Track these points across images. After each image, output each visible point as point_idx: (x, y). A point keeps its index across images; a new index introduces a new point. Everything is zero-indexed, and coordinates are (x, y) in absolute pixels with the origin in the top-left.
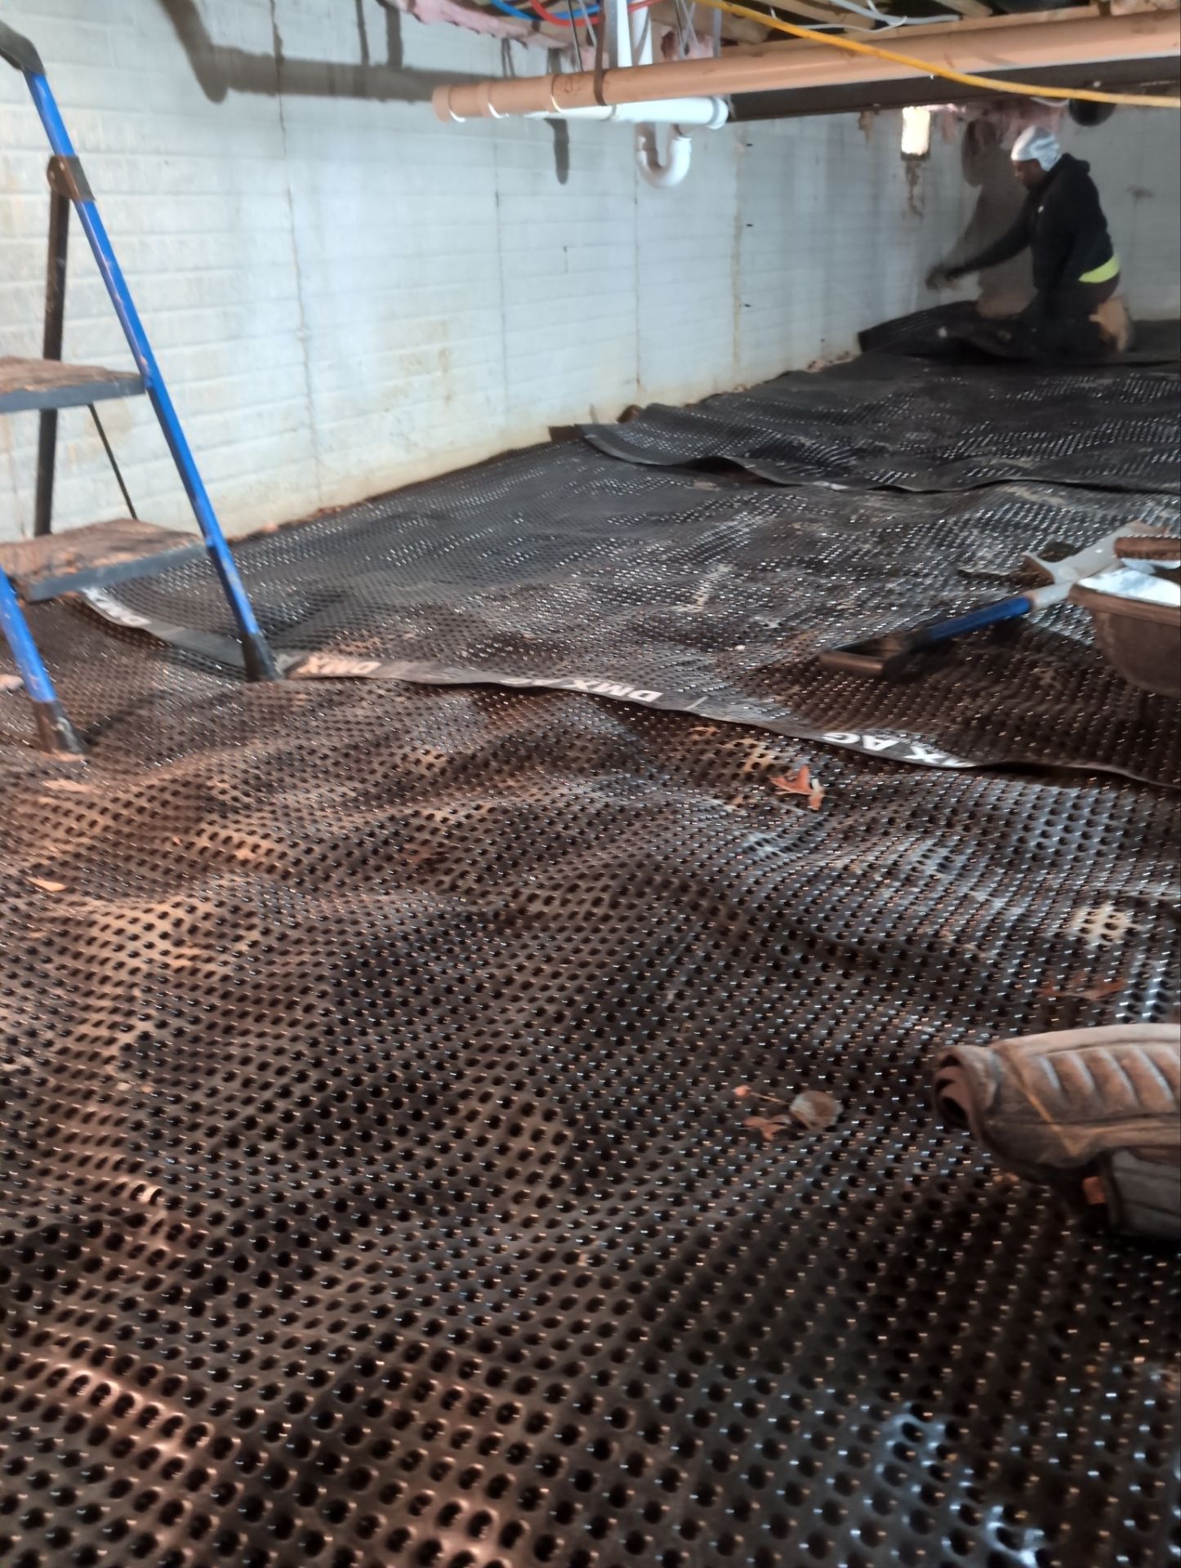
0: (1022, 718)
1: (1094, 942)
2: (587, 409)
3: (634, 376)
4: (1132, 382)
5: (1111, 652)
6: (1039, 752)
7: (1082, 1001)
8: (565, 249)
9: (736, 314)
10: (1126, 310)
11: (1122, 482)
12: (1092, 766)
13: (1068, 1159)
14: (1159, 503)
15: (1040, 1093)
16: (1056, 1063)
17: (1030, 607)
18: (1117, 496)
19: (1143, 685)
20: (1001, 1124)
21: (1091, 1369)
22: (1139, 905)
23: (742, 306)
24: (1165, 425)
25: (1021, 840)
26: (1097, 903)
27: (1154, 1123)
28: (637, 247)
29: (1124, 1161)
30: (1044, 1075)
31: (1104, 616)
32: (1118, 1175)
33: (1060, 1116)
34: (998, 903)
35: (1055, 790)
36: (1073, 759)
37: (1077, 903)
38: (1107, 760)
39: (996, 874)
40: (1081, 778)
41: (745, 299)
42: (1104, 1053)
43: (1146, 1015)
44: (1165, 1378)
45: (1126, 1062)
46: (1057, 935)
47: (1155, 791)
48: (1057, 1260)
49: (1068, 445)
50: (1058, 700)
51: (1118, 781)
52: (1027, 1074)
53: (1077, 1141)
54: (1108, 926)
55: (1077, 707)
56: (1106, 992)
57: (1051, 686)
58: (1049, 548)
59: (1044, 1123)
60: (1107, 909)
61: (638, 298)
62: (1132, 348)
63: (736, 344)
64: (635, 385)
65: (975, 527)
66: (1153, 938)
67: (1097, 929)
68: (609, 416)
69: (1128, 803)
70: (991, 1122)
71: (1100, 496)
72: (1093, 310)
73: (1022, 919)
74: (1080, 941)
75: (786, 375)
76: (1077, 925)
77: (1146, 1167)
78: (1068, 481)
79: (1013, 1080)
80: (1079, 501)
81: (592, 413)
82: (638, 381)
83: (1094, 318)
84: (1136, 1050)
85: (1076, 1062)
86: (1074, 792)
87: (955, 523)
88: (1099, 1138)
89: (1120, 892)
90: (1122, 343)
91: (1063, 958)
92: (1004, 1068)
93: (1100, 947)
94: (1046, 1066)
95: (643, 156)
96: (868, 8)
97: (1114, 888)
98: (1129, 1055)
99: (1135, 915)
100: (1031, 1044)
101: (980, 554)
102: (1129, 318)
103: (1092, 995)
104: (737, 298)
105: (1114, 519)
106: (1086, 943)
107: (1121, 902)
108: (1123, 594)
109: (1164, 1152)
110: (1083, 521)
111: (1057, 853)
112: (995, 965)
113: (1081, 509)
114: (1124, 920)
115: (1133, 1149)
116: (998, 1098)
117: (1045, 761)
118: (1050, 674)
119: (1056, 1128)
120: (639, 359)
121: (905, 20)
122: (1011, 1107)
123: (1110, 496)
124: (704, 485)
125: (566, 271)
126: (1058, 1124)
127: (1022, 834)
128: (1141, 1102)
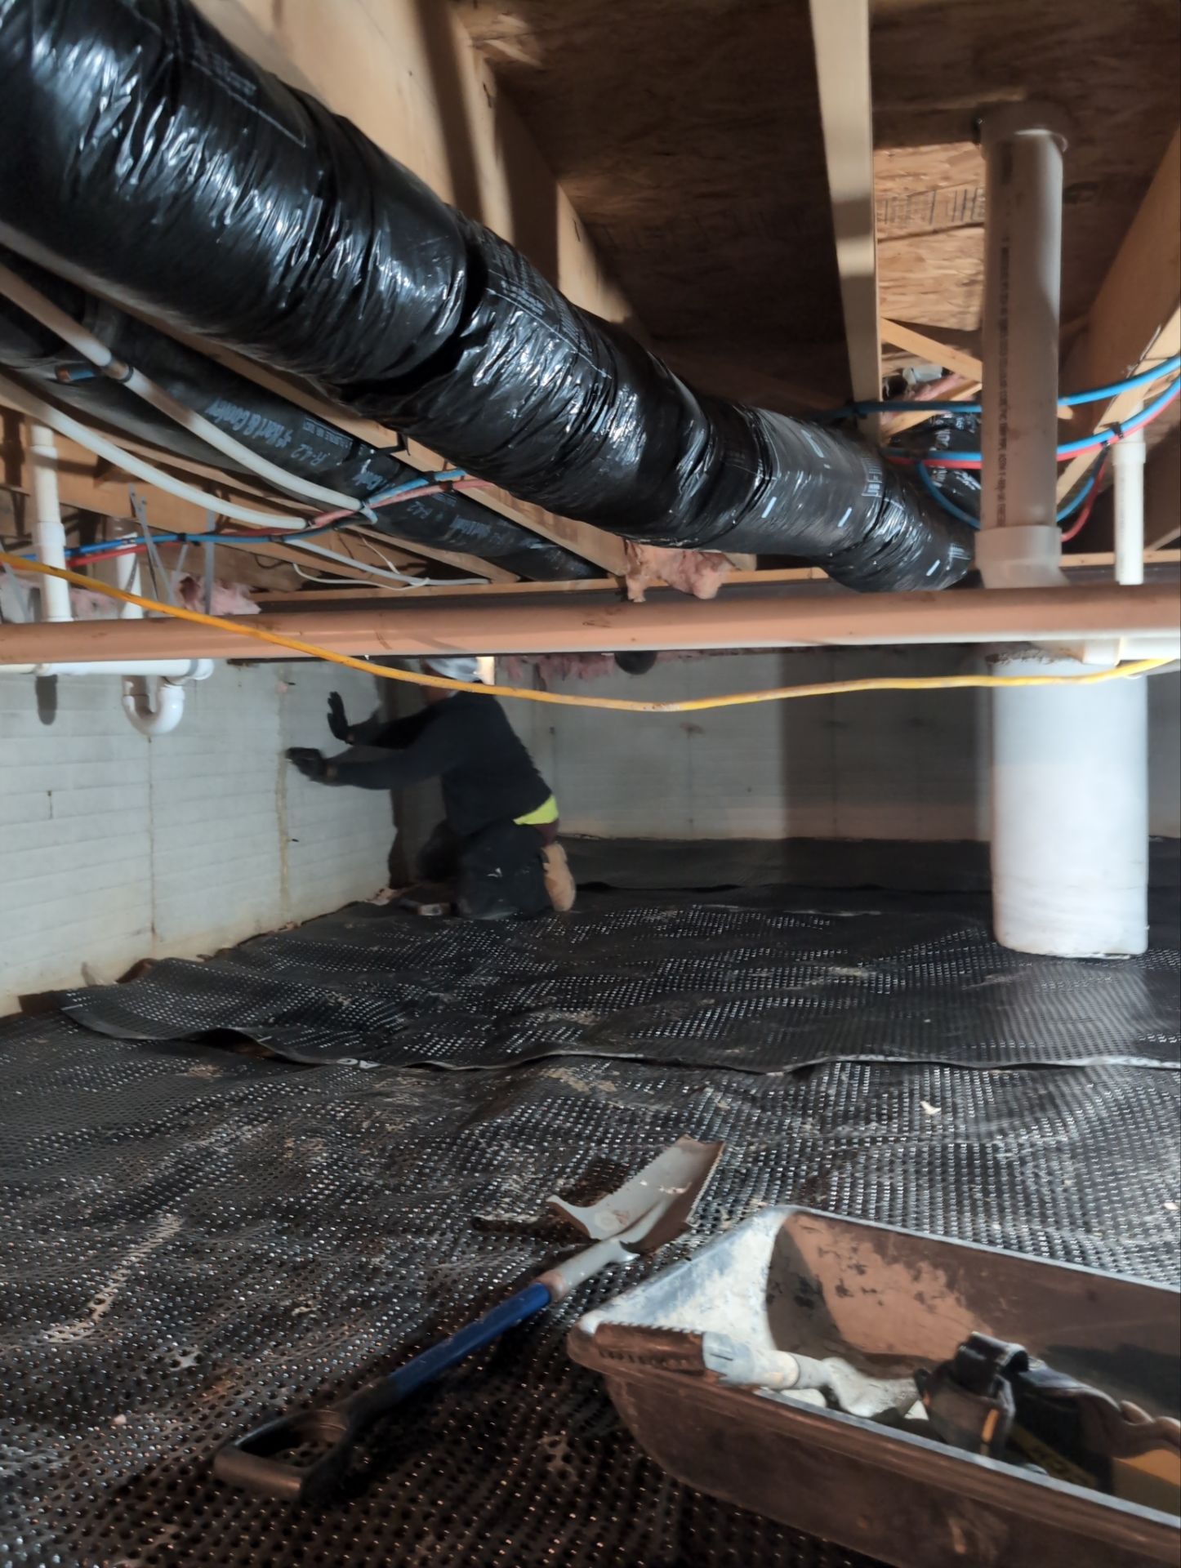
2: (78, 968)
3: (148, 925)
8: (50, 794)
9: (283, 849)
17: (550, 1297)
23: (288, 840)
28: (151, 787)
41: (293, 834)
61: (152, 840)
63: (283, 879)
64: (149, 935)
65: (507, 1137)
68: (109, 973)
75: (353, 906)
81: (85, 972)
82: (153, 930)
87: (482, 1135)
95: (131, 702)
96: (387, 569)
101: (505, 1187)
104: (283, 832)
110: (632, 1122)
120: (154, 906)
121: (427, 581)
124: (203, 1070)
125: (51, 817)
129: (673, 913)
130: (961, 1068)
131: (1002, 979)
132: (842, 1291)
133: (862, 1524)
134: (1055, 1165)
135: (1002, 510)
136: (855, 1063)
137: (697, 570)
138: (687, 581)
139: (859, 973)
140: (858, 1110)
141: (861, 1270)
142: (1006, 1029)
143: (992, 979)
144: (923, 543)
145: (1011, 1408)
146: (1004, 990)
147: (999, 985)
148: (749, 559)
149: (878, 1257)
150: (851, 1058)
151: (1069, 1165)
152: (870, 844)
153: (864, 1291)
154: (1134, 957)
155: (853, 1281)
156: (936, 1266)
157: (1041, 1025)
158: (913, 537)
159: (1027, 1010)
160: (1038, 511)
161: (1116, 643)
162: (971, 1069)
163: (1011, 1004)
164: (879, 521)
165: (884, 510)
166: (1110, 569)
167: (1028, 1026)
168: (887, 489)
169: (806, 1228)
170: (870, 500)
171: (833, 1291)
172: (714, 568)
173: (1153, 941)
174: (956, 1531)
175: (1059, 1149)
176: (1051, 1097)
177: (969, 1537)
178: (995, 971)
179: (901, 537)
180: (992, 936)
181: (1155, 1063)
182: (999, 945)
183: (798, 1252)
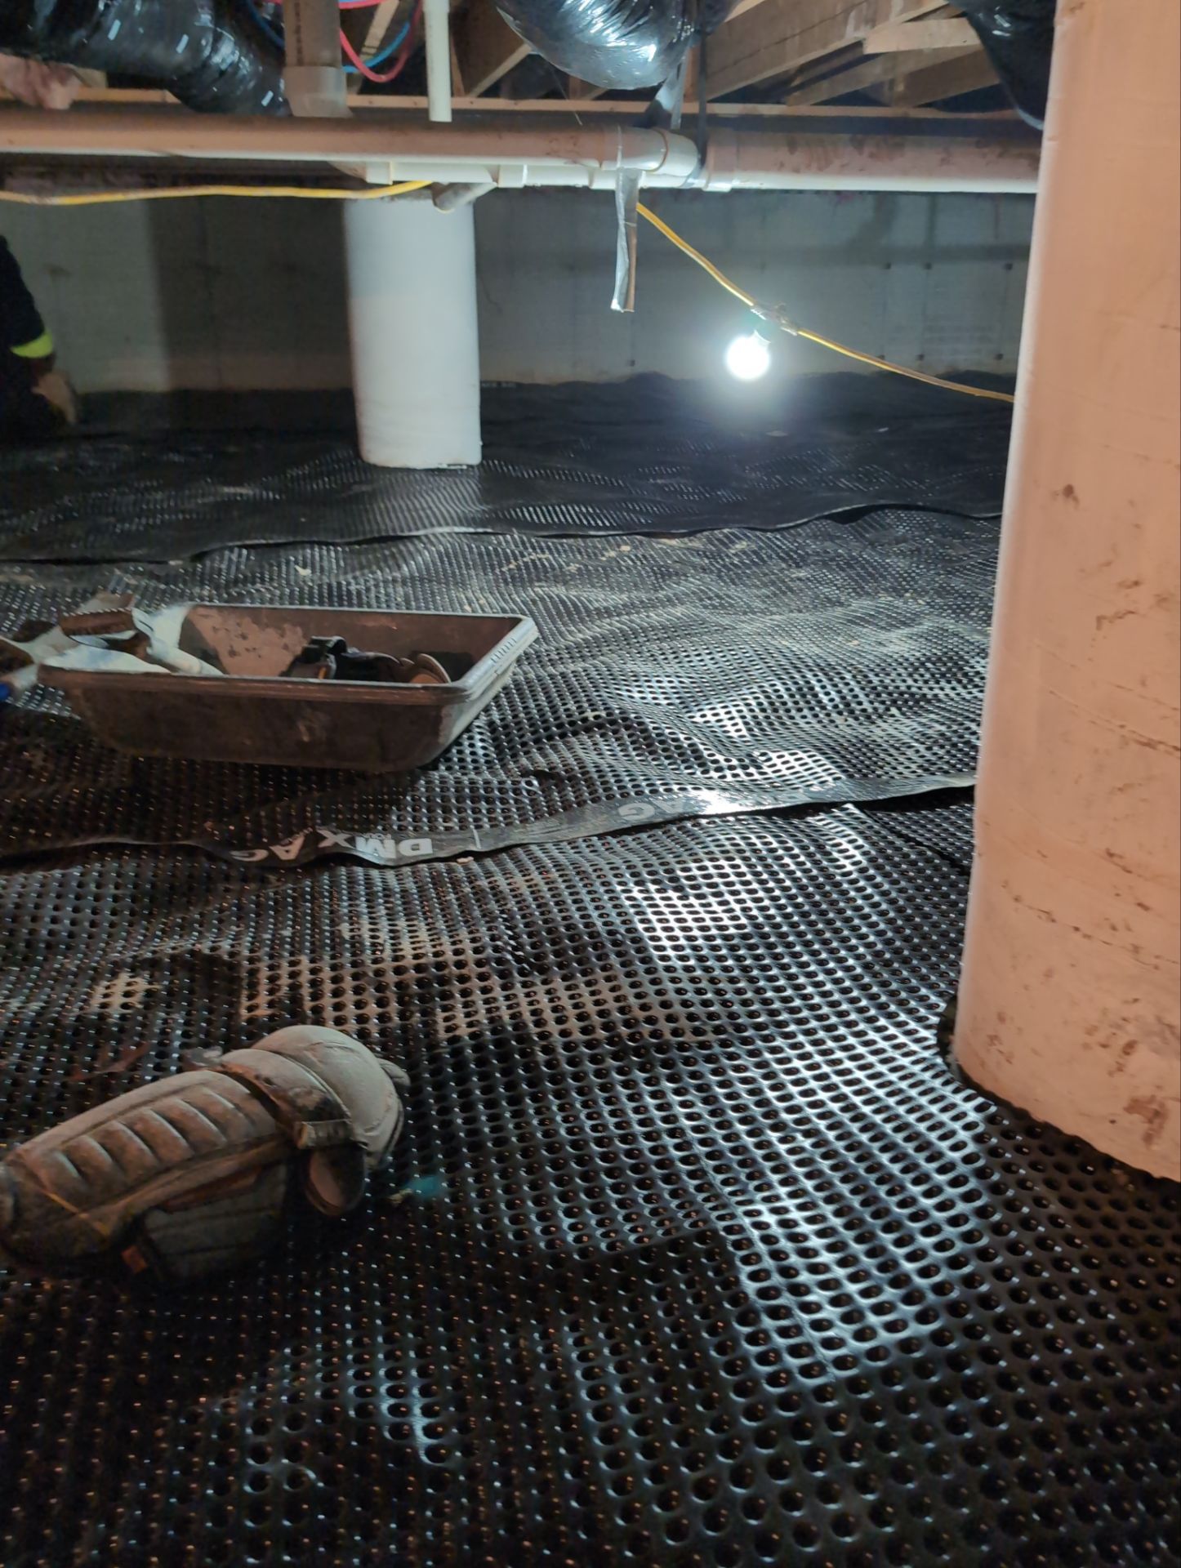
0: (16, 807)
1: (115, 1012)
4: (86, 453)
5: (93, 725)
6: (39, 837)
7: (111, 1075)
10: (68, 384)
11: (89, 554)
12: (92, 841)
13: (103, 1240)
14: (126, 571)
15: (59, 1188)
16: (70, 1153)
17: (10, 690)
18: (86, 568)
19: (132, 751)
20: (27, 1234)
21: (160, 1432)
22: (153, 965)
24: (123, 494)
25: (32, 932)
26: (114, 975)
27: (177, 1173)
29: (158, 1219)
30: (61, 1169)
31: (77, 692)
32: (154, 1236)
33: (83, 1201)
34: (15, 1004)
35: (57, 873)
36: (76, 836)
37: (95, 980)
38: (109, 831)
39: (9, 973)
40: (82, 856)
42: (117, 1125)
43: (173, 1068)
44: (226, 1406)
45: (139, 1127)
46: (79, 1018)
47: (154, 852)
48: (116, 1342)
49: (33, 521)
50: (52, 781)
51: (117, 850)
52: (43, 1174)
53: (106, 1220)
54: (127, 994)
55: (72, 783)
56: (131, 1059)
57: (43, 768)
58: (23, 627)
59: (73, 1214)
60: (124, 977)
62: (83, 421)
66: (170, 992)
67: (117, 1000)
69: (130, 869)
70: (16, 1236)
71: (68, 569)
72: (36, 384)
73: (40, 1014)
74: (102, 1017)
76: (97, 1000)
77: (178, 1216)
78: (36, 557)
79: (30, 1186)
80: (49, 577)
83: (39, 390)
84: (147, 1111)
85: (91, 1142)
86: (76, 872)
88: (126, 1208)
89: (134, 957)
90: (71, 415)
91: (89, 1038)
92: (19, 1178)
93: (123, 1017)
94: (63, 1159)
97: (128, 956)
98: (142, 1119)
99: (152, 976)
100: (44, 1142)
102: (74, 392)
103: (119, 1067)
105: (85, 591)
106: (110, 1016)
107: (135, 967)
108: (90, 668)
109: (191, 1197)
110: (55, 596)
111: (71, 935)
112: (19, 1068)
113: (50, 585)
114: (142, 984)
115: (163, 1206)
116: (18, 1209)
117: (47, 846)
118: (40, 755)
119: (84, 1216)
122: (33, 1214)
123: (79, 568)
126: (85, 1211)
127: (31, 925)
128: (160, 1159)
129: (61, 454)
130: (327, 544)
131: (364, 488)
132: (233, 653)
133: (248, 742)
134: (391, 590)
135: (300, 51)
136: (240, 547)
137: (45, 83)
138: (35, 92)
139: (245, 491)
140: (246, 577)
141: (244, 637)
142: (365, 519)
143: (356, 488)
144: (255, 74)
145: (334, 666)
146: (366, 497)
147: (363, 493)
148: (99, 76)
149: (255, 626)
150: (239, 543)
151: (400, 590)
152: (255, 394)
153: (247, 650)
154: (470, 466)
155: (239, 645)
156: (295, 625)
157: (393, 515)
158: (246, 66)
159: (382, 506)
160: (326, 55)
161: (387, 165)
162: (334, 544)
163: (371, 504)
164: (215, 50)
165: (217, 38)
166: (425, 112)
167: (382, 515)
168: (218, 19)
169: (203, 616)
170: (204, 29)
171: (226, 654)
172: (63, 81)
173: (484, 457)
174: (302, 728)
175: (394, 581)
176: (393, 555)
177: (310, 730)
178: (361, 482)
179: (235, 66)
180: (358, 454)
181: (471, 530)
182: (363, 462)
183: (199, 632)
